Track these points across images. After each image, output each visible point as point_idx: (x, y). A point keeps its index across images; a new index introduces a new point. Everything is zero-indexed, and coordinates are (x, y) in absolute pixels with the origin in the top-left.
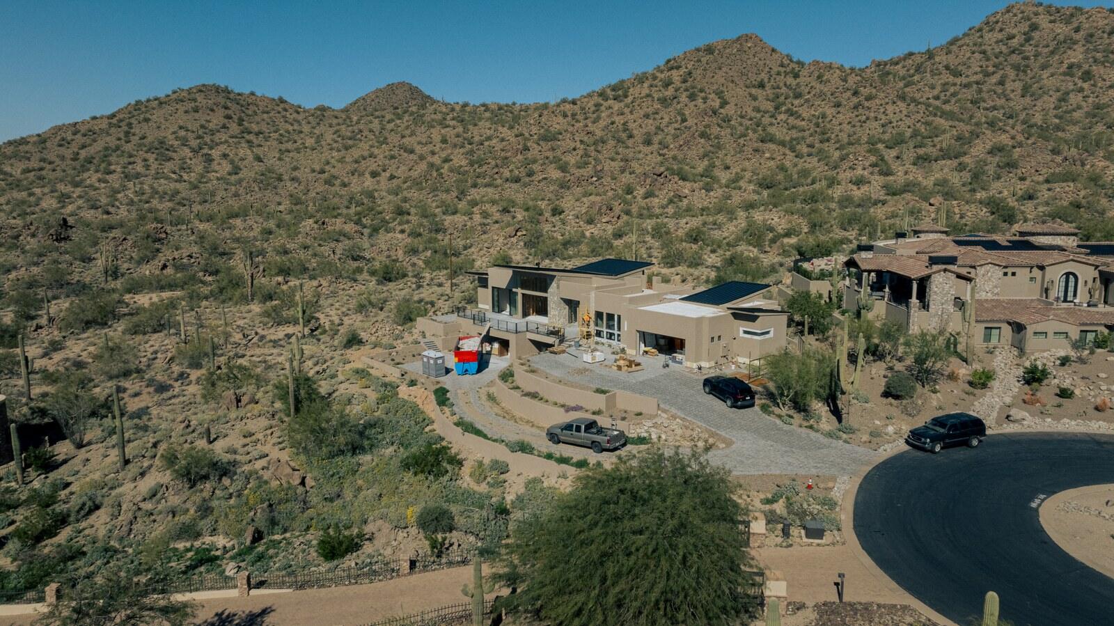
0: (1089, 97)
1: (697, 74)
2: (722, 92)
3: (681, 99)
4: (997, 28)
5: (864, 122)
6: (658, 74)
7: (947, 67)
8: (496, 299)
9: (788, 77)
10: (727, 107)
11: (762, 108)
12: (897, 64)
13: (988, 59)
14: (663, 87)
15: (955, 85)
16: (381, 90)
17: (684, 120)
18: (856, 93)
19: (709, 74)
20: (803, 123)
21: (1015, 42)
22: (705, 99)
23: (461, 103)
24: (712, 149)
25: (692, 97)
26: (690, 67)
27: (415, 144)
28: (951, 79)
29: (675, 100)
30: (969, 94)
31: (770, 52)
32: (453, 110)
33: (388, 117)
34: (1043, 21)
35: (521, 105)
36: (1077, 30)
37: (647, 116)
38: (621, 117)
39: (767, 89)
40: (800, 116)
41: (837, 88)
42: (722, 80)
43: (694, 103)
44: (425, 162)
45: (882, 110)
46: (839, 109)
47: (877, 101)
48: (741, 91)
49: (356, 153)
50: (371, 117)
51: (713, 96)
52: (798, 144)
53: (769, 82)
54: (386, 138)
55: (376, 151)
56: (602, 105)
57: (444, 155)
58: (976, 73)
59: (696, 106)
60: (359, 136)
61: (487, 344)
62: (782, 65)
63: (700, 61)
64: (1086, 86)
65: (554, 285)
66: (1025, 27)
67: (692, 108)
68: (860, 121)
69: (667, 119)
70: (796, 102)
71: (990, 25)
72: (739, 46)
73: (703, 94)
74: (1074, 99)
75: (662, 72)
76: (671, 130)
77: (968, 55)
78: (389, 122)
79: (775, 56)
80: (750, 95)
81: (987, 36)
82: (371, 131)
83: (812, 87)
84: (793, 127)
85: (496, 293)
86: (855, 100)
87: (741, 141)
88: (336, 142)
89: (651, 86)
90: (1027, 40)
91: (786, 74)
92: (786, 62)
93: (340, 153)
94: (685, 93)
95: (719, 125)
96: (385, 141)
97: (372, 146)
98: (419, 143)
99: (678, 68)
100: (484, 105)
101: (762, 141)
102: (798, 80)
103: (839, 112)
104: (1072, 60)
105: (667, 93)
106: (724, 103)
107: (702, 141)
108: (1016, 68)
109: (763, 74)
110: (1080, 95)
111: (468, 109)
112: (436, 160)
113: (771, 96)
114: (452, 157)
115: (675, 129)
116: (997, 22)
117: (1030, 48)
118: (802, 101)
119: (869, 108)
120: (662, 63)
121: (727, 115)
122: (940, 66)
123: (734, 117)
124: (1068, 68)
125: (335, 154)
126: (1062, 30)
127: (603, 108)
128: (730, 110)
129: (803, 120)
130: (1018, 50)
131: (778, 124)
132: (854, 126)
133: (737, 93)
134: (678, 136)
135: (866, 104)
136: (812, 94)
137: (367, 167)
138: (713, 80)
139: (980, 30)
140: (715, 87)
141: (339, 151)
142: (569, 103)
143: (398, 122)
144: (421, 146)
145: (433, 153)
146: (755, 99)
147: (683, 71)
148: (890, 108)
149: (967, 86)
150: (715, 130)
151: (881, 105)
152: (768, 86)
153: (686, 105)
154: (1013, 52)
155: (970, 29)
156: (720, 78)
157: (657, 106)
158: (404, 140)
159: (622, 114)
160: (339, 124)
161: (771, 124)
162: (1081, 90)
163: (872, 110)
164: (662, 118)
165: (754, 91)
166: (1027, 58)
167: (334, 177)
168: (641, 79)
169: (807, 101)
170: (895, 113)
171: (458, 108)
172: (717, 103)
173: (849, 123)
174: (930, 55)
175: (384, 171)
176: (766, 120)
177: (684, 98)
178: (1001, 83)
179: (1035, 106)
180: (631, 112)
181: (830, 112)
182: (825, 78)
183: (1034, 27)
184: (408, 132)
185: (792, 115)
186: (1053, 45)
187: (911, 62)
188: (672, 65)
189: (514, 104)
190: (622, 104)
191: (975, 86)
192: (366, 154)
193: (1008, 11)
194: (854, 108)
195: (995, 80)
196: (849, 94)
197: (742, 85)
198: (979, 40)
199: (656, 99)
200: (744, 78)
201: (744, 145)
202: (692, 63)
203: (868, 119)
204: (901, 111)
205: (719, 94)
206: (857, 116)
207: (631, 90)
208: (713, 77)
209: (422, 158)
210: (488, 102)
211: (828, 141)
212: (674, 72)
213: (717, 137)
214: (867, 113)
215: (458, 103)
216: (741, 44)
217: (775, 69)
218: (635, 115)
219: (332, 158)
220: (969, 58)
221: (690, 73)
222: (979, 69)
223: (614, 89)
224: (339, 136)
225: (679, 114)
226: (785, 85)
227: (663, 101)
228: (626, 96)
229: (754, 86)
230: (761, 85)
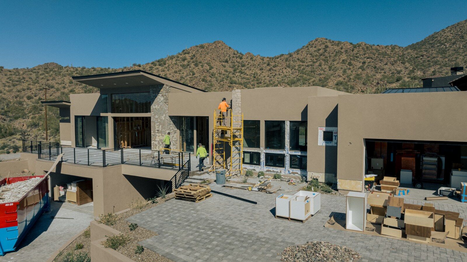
0: (353, 71)
1: (198, 56)
2: (210, 63)
3: (191, 66)
4: (314, 46)
5: (275, 76)
6: (180, 56)
7: (298, 59)
8: (80, 130)
9: (237, 59)
10: (213, 69)
11: (228, 70)
12: (278, 58)
13: (313, 57)
14: (182, 61)
15: (303, 65)
16: (41, 66)
17: (194, 74)
18: (268, 65)
19: (203, 56)
20: (248, 76)
21: (321, 51)
22: (202, 66)
23: (81, 67)
24: (209, 86)
25: (196, 65)
26: (194, 53)
27: (55, 84)
28: (301, 63)
29: (188, 66)
30: (309, 69)
31: (228, 49)
32: (77, 70)
33: (41, 72)
34: (329, 44)
35: (112, 69)
36: (342, 48)
37: (176, 72)
38: (163, 72)
39: (229, 63)
40: (246, 73)
41: (260, 63)
42: (209, 59)
43: (197, 67)
44: (59, 92)
45: (281, 71)
46: (263, 71)
47: (278, 67)
48: (218, 63)
49: (19, 87)
50: (31, 73)
51: (206, 65)
52: (248, 84)
53: (230, 60)
54: (38, 81)
55: (31, 87)
56: (153, 68)
57: (70, 89)
58: (310, 62)
59: (199, 69)
60: (23, 80)
61: (61, 188)
62: (234, 54)
63: (198, 51)
64: (351, 67)
65: (160, 98)
66: (323, 46)
67: (197, 69)
68: (273, 75)
69: (185, 74)
70: (243, 68)
71: (310, 45)
72: (215, 45)
73: (201, 64)
74: (349, 72)
75: (181, 55)
76: (188, 78)
77: (306, 55)
78: (41, 75)
79: (231, 50)
80: (222, 65)
81: (311, 49)
82: (30, 78)
83: (249, 62)
84: (244, 78)
85: (80, 124)
86: (269, 67)
87: (222, 83)
88: (8, 83)
89: (177, 60)
90: (326, 51)
91: (237, 57)
92: (236, 53)
93: (10, 88)
94: (193, 63)
95: (210, 77)
96: (38, 82)
97: (29, 84)
98: (57, 83)
99: (188, 53)
100: (93, 68)
101: (231, 83)
102: (242, 60)
103: (263, 72)
104: (343, 58)
105: (184, 63)
106: (211, 68)
107: (204, 83)
108: (324, 60)
109: (227, 57)
110: (350, 70)
111: (85, 70)
112: (66, 91)
113: (232, 66)
114: (75, 89)
115: (190, 78)
116: (313, 44)
117: (327, 54)
118: (246, 68)
119: (275, 70)
120: (181, 52)
121: (213, 73)
122: (296, 59)
123: (217, 74)
124: (342, 61)
125: (7, 88)
126: (337, 48)
127: (154, 69)
128: (214, 70)
129: (248, 75)
130: (323, 54)
131: (237, 77)
132: (271, 77)
133: (216, 64)
134: (192, 81)
135: (274, 69)
136: (249, 65)
137: (25, 94)
138: (205, 59)
139: (307, 47)
140: (206, 61)
141: (9, 87)
142: (137, 66)
143: (46, 75)
144: (58, 85)
145: (64, 88)
146: (225, 67)
147: (190, 55)
148: (284, 71)
149: (308, 66)
150: (209, 79)
151: (280, 69)
152: (230, 62)
153: (194, 68)
154: (321, 55)
155: (303, 47)
156: (208, 58)
157: (180, 68)
158: (48, 82)
159: (164, 71)
160: (11, 75)
161: (233, 77)
162: (350, 69)
163: (277, 71)
164: (183, 73)
165: (224, 64)
166: (327, 57)
167: (4, 99)
168: (172, 58)
169: (248, 68)
170: (287, 73)
171: (79, 69)
172: (208, 68)
173: (268, 76)
174: (291, 55)
175: (35, 96)
176: (231, 75)
177: (192, 65)
178: (320, 65)
179: (335, 74)
180: (168, 70)
181: (259, 72)
182: (254, 59)
183: (327, 47)
184: (51, 78)
185: (242, 73)
186: (335, 53)
187: (283, 58)
188: (185, 52)
189: (109, 68)
190: (163, 67)
191: (311, 66)
192: (25, 88)
193: (316, 41)
194: (269, 70)
195: (317, 65)
196: (265, 65)
197: (218, 61)
198: (308, 50)
199: (179, 65)
200: (219, 58)
201: (223, 84)
202: (195, 52)
203: (276, 74)
204: (289, 72)
205: (208, 64)
206: (271, 73)
207: (167, 62)
208: (205, 57)
209: (58, 90)
210: (95, 67)
211: (260, 83)
212: (187, 55)
213: (210, 81)
214: (275, 72)
215: (80, 67)
216: (216, 45)
217: (232, 55)
218: (170, 72)
219: (5, 90)
220: (306, 56)
221: (194, 55)
222: (311, 60)
223: (158, 61)
224: (11, 80)
225: (191, 71)
226: (237, 62)
227: (183, 66)
228: (165, 64)
229: (223, 62)
230: (227, 61)
